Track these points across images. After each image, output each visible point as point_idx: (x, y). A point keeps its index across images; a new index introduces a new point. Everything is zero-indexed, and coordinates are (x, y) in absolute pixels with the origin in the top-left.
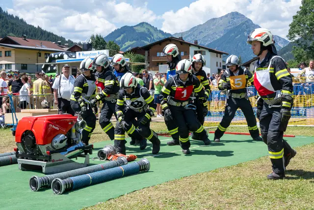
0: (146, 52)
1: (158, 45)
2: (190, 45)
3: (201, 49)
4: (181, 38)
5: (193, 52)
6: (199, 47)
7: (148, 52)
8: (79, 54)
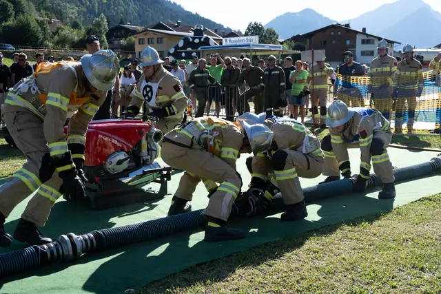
0: (308, 40)
1: (322, 32)
2: (357, 32)
3: (369, 38)
4: (348, 25)
5: (360, 41)
6: (368, 35)
7: (310, 41)
8: (226, 41)
